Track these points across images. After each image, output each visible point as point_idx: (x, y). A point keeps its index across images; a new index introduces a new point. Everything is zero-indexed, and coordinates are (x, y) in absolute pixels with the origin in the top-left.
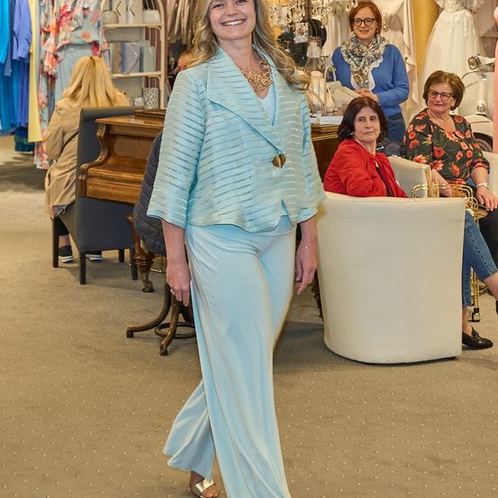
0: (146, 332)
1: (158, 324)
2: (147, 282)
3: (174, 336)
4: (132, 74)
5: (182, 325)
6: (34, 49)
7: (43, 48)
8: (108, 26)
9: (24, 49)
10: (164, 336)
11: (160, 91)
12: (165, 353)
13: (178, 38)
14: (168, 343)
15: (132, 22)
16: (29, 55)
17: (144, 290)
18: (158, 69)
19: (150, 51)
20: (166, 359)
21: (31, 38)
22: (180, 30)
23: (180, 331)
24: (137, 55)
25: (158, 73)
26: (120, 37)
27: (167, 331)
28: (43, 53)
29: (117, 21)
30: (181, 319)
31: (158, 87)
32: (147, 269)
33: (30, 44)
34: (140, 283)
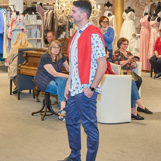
1: (41, 111)
2: (38, 99)
3: (45, 115)
4: (33, 39)
6: (5, 31)
7: (7, 31)
8: (26, 24)
9: (2, 31)
10: (43, 115)
11: (42, 44)
12: (43, 120)
13: (47, 28)
14: (44, 117)
15: (33, 23)
16: (3, 33)
17: (37, 102)
18: (41, 37)
19: (39, 32)
20: (43, 121)
21: (4, 28)
22: (47, 26)
23: (47, 113)
24: (35, 33)
25: (41, 38)
26: (30, 28)
27: (43, 113)
28: (7, 32)
29: (29, 23)
30: (48, 110)
31: (41, 42)
32: (38, 95)
33: (3, 29)
34: (36, 100)
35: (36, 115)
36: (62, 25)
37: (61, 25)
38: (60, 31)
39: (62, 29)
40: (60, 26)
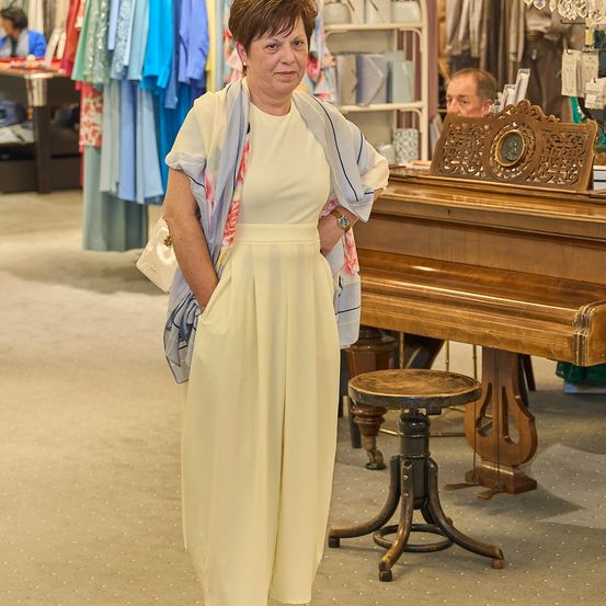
0: (361, 539)
1: (379, 526)
2: (373, 451)
3: (405, 548)
4: (374, 107)
5: (419, 528)
6: (213, 65)
7: (227, 63)
8: (333, 27)
9: (196, 65)
10: (388, 547)
11: (420, 134)
12: (386, 577)
13: (466, 47)
14: (394, 560)
15: (374, 22)
16: (205, 74)
17: (368, 466)
18: (418, 97)
19: (403, 69)
20: (387, 586)
21: (207, 47)
22: (467, 34)
23: (416, 538)
24: (382, 75)
25: (418, 104)
26: (354, 45)
27: (394, 540)
28: (227, 71)
29: (349, 20)
30: (418, 518)
31: (417, 127)
32: (373, 432)
33: (206, 56)
34: (363, 455)
35: (351, 548)
36: (552, 31)
37: (541, 28)
38: (539, 65)
39: (550, 54)
40: (540, 34)
